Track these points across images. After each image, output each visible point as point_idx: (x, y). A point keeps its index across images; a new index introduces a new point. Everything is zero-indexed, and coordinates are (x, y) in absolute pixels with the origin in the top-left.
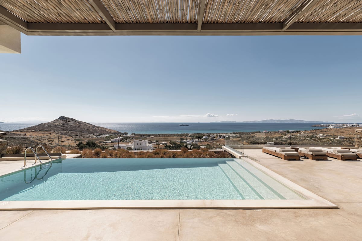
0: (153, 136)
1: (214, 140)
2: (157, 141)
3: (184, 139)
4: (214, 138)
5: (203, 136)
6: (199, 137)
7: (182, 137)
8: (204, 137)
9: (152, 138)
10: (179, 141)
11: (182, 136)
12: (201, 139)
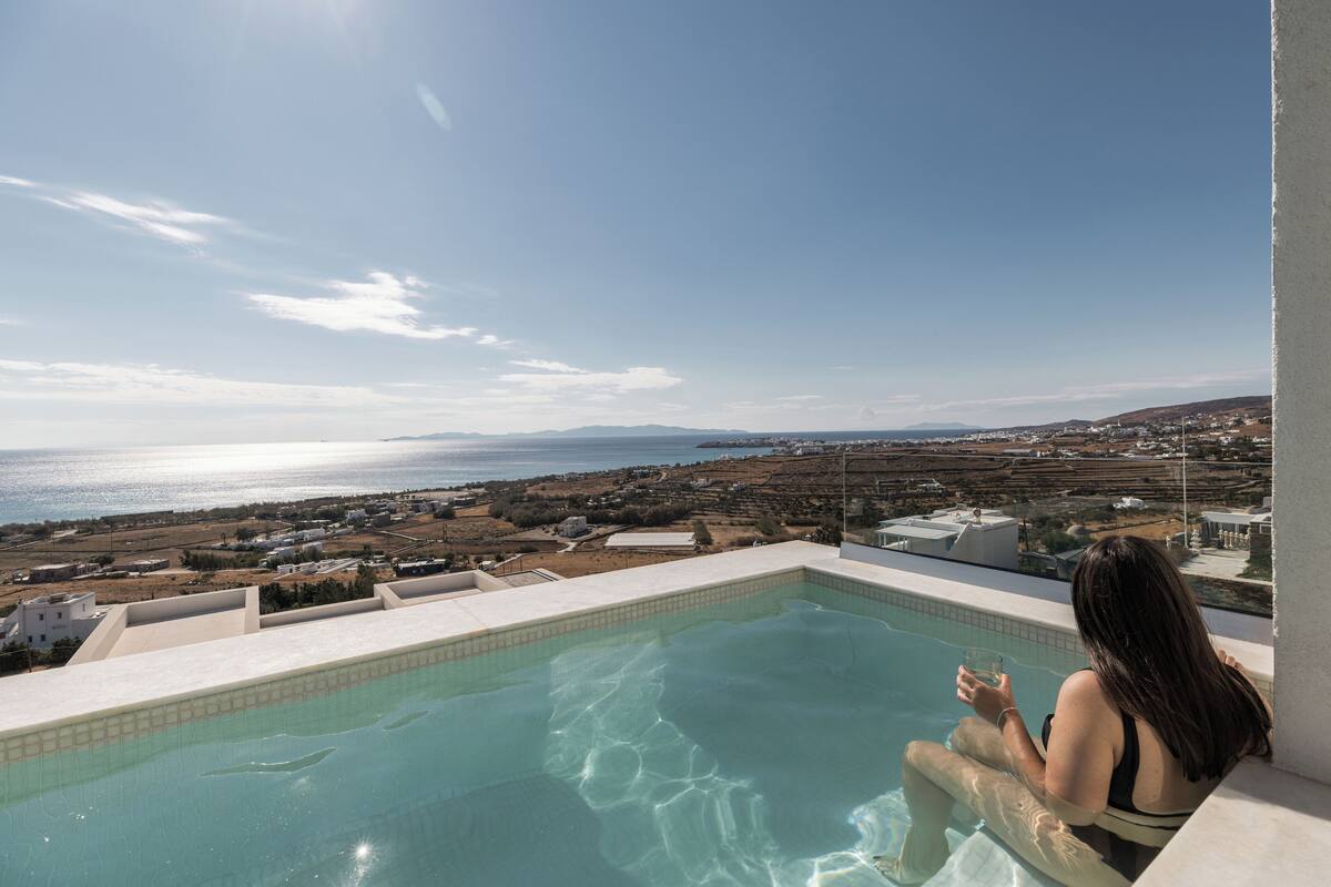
0: (71, 532)
1: (392, 523)
2: (105, 561)
3: (254, 534)
4: (393, 517)
5: (347, 508)
6: (325, 515)
7: (243, 523)
8: (350, 514)
9: (64, 540)
10: (233, 543)
11: (241, 519)
12: (337, 525)
